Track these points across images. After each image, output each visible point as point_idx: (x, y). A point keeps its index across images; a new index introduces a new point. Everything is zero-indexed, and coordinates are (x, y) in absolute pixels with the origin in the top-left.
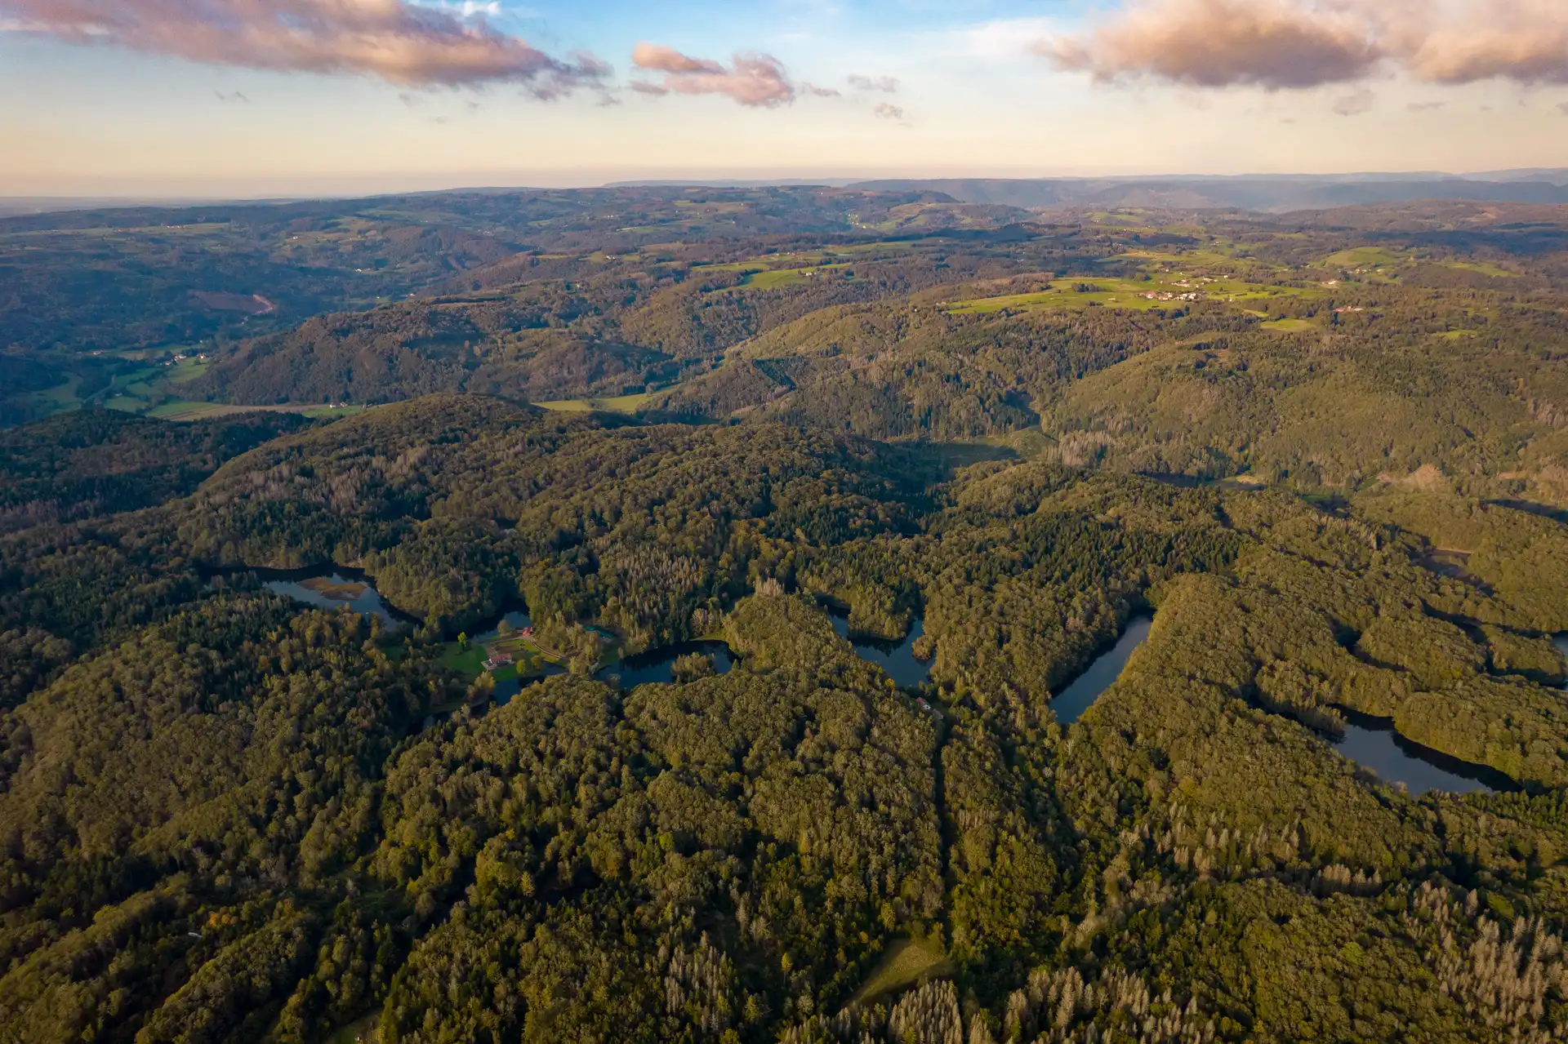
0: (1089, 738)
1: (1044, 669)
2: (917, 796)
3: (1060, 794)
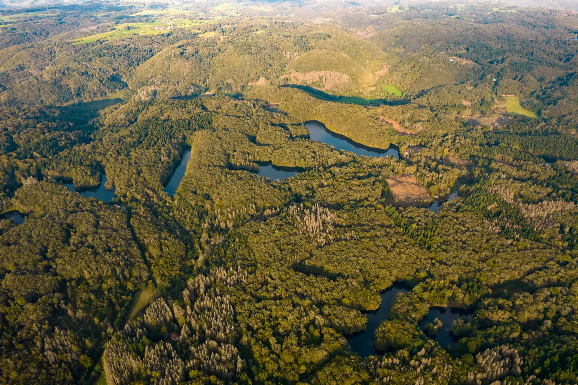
0: (182, 197)
1: (158, 179)
2: (126, 240)
3: (178, 220)
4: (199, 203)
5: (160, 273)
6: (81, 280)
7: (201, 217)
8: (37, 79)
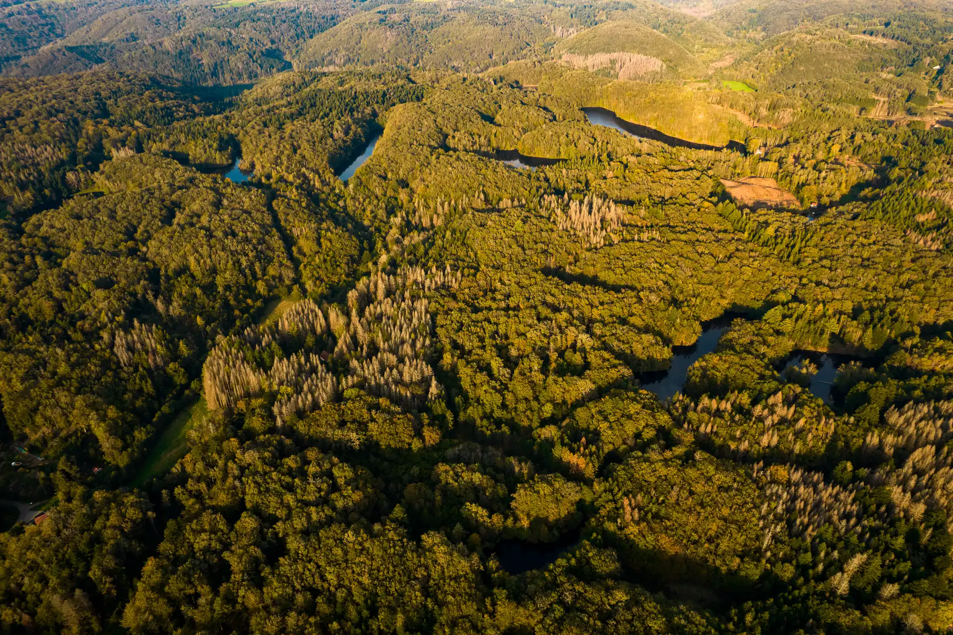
0: (361, 183)
1: (325, 158)
2: (262, 226)
3: (351, 213)
4: (390, 193)
5: (313, 276)
6: (183, 270)
7: (391, 211)
8: (154, 48)
